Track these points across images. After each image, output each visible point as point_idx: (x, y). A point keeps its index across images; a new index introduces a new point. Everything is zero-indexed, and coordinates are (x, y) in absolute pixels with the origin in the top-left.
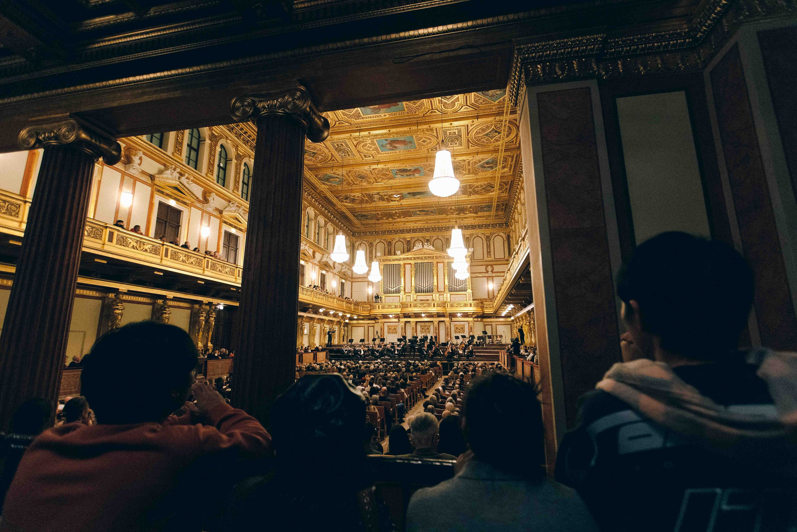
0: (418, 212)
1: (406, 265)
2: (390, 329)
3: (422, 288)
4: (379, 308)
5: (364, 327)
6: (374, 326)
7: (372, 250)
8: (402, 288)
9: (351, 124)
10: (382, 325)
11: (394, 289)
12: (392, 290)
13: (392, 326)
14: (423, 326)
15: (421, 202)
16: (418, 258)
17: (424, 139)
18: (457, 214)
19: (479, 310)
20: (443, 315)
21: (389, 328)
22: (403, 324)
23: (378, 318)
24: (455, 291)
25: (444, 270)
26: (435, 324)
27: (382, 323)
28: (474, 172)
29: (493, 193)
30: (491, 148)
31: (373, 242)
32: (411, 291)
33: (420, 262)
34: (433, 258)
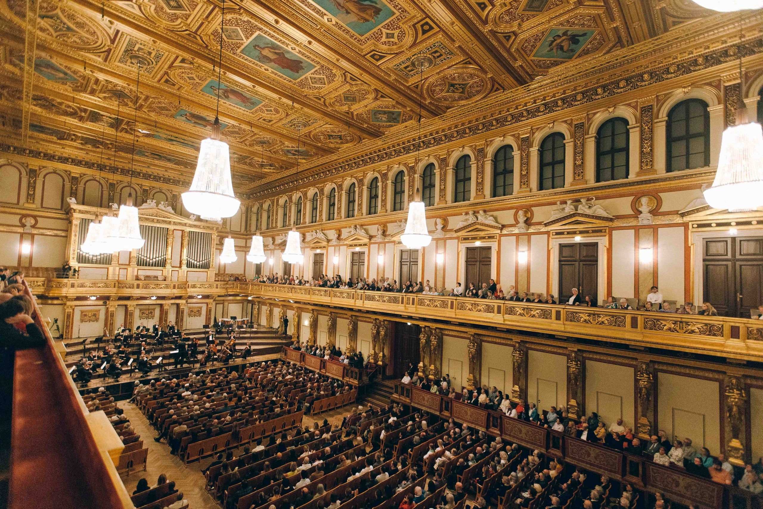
0: (147, 154)
2: (85, 315)
3: (148, 260)
4: (72, 286)
7: (35, 182)
8: (115, 259)
9: (207, 46)
10: (71, 311)
11: (99, 257)
12: (95, 258)
13: (91, 311)
14: (146, 310)
16: (147, 219)
17: (272, 109)
19: (223, 292)
21: (83, 314)
22: (113, 309)
24: (194, 268)
25: (182, 240)
26: (166, 307)
27: (71, 307)
28: (274, 152)
29: (266, 170)
30: (319, 145)
31: (37, 168)
32: (130, 262)
33: (149, 225)
34: (170, 223)
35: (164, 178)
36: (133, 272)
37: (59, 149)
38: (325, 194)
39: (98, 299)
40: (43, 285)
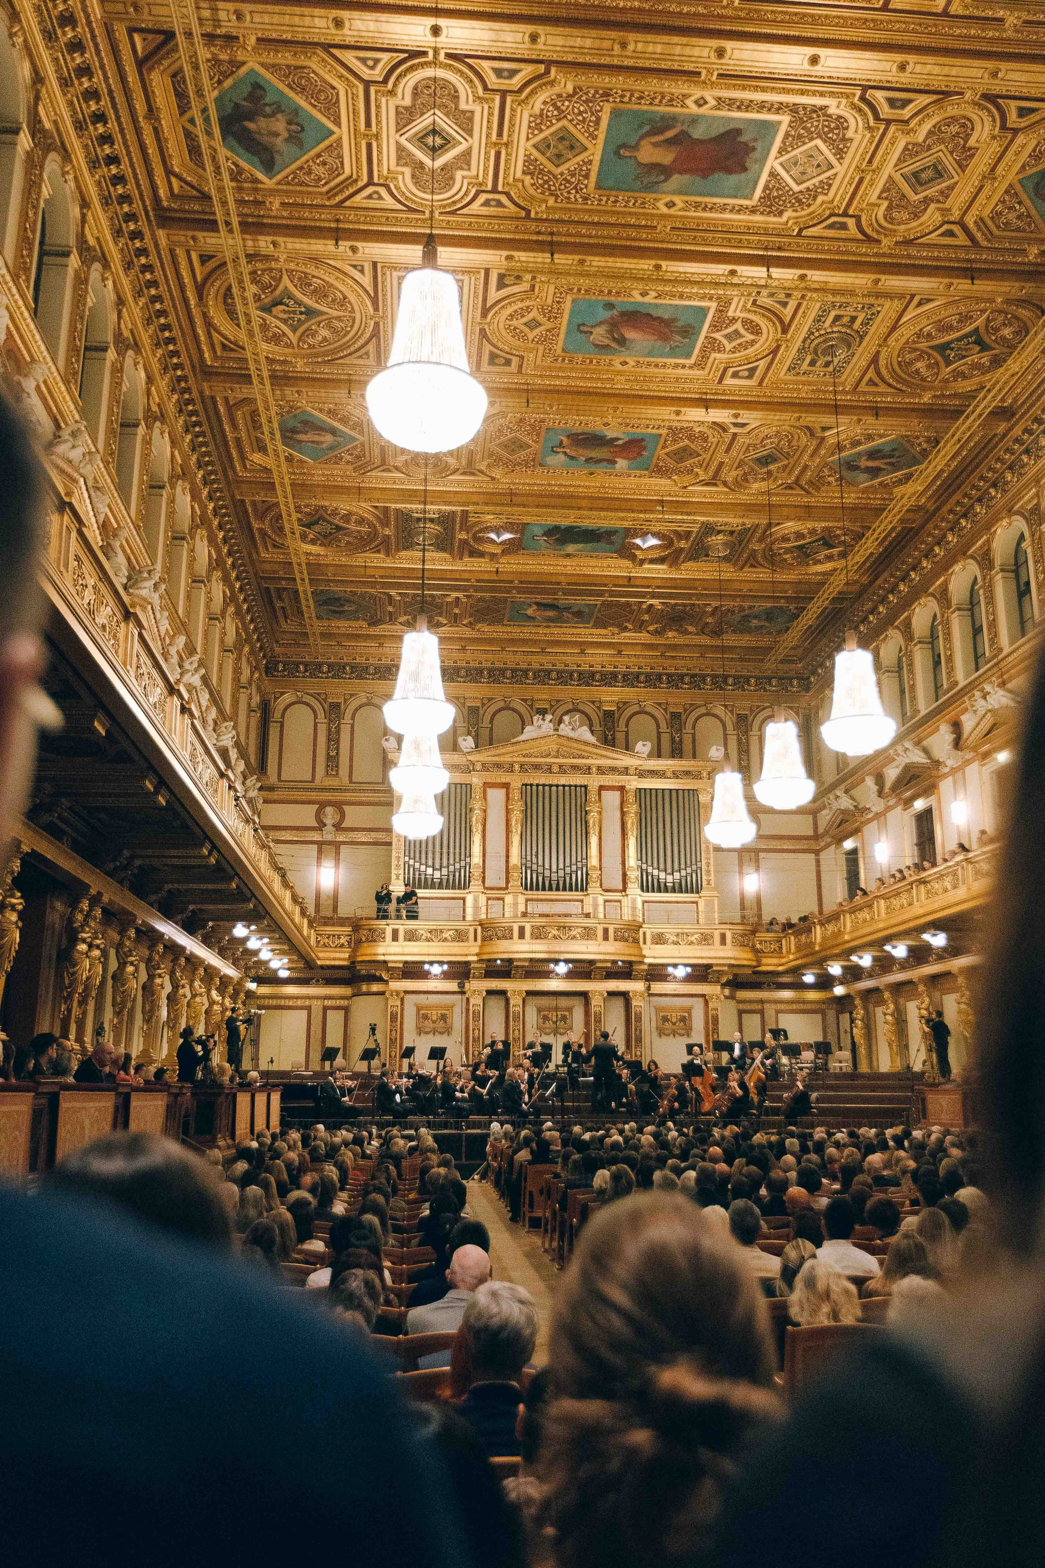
0: (530, 612)
1: (490, 791)
2: (426, 1017)
3: (547, 873)
4: (395, 938)
5: (309, 1008)
6: (346, 1010)
7: (338, 731)
8: (476, 873)
9: (528, 212)
10: (399, 1003)
11: (445, 871)
12: (437, 874)
13: (436, 1007)
14: (550, 1009)
15: (569, 570)
16: (537, 767)
17: (738, 326)
18: (657, 632)
19: (744, 957)
20: (626, 972)
21: (422, 1016)
22: (476, 1001)
23: (385, 976)
24: (660, 891)
25: (623, 814)
26: (596, 1002)
27: (398, 993)
28: (810, 482)
29: (820, 568)
30: (926, 398)
31: (341, 700)
32: (507, 882)
33: (542, 781)
34: (588, 770)
35: (580, 674)
36: (515, 904)
37: (372, 651)
38: (998, 562)
39: (446, 976)
40: (349, 943)
